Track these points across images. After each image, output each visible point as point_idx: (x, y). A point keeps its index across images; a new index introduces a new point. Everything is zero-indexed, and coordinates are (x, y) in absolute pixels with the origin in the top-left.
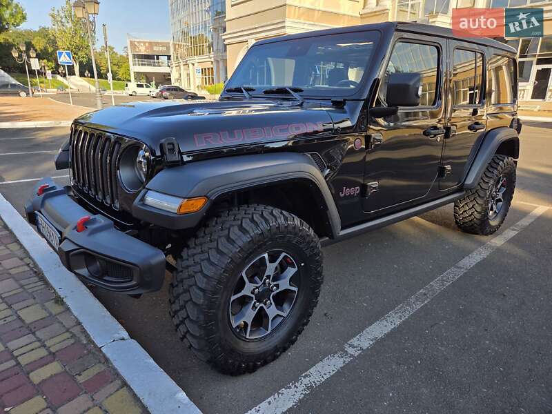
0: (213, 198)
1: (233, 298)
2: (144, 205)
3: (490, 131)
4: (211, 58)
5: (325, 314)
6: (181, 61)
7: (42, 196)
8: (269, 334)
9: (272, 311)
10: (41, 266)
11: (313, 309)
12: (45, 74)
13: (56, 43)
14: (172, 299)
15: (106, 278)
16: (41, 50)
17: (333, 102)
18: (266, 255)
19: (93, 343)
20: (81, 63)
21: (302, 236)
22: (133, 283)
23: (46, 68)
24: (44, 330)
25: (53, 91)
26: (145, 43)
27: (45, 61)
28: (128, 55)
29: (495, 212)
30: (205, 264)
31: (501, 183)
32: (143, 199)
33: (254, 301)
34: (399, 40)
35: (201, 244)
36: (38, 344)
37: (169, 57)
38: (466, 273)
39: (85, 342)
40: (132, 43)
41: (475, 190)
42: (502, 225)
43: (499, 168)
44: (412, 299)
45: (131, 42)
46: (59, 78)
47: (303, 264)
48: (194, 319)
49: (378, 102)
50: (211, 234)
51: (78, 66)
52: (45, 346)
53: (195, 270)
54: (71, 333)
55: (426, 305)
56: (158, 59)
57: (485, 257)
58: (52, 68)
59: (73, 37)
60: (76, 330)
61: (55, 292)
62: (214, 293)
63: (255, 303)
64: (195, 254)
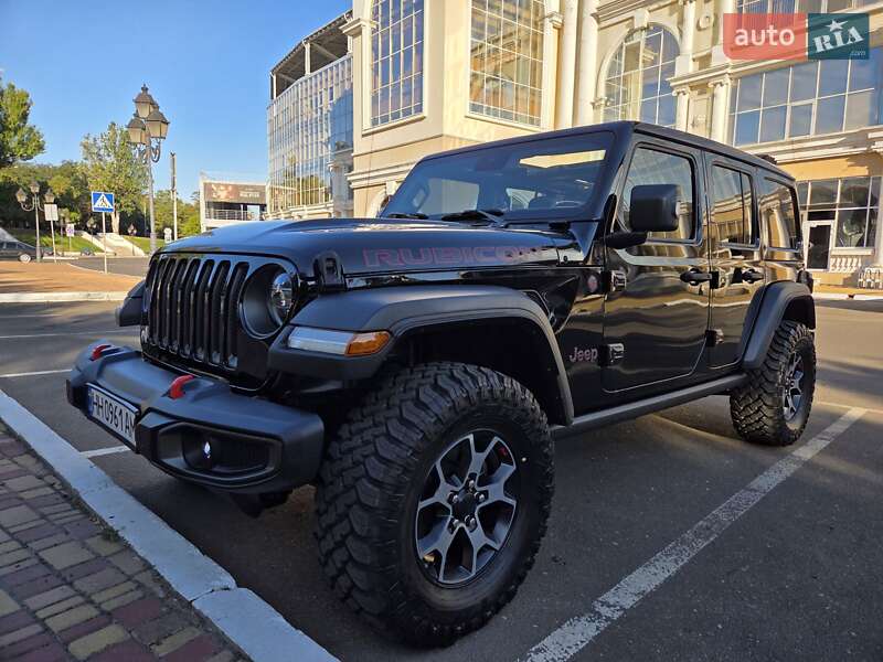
0: (399, 333)
1: (422, 504)
2: (287, 348)
3: (769, 285)
4: (328, 208)
5: (554, 559)
6: (281, 211)
7: (99, 361)
8: (474, 578)
9: (477, 538)
10: (76, 484)
11: (539, 540)
12: (64, 229)
13: (87, 185)
14: (323, 507)
15: (216, 469)
16: (62, 195)
17: (550, 225)
18: (471, 437)
19: (177, 595)
20: (123, 216)
21: (523, 410)
22: (269, 469)
23: (67, 220)
24: (88, 579)
25: (73, 254)
26: (226, 186)
27: (66, 210)
28: (199, 204)
29: (792, 409)
30: (382, 441)
31: (795, 364)
32: (286, 340)
33: (451, 516)
34: (640, 145)
35: (372, 414)
36: (80, 599)
37: (263, 207)
38: (764, 498)
39: (161, 595)
40: (208, 188)
41: (759, 373)
42: (805, 431)
43: (791, 338)
44: (689, 535)
45: (205, 184)
46: (86, 235)
47: (524, 459)
48: (364, 534)
49: (617, 226)
50: (388, 399)
51: (118, 218)
52: (92, 602)
53: (365, 453)
54: (137, 582)
55: (712, 542)
56: (245, 209)
57: (789, 475)
58: (76, 221)
59: (114, 176)
60: (145, 578)
61: (102, 522)
62: (398, 489)
63: (452, 520)
64: (365, 429)
